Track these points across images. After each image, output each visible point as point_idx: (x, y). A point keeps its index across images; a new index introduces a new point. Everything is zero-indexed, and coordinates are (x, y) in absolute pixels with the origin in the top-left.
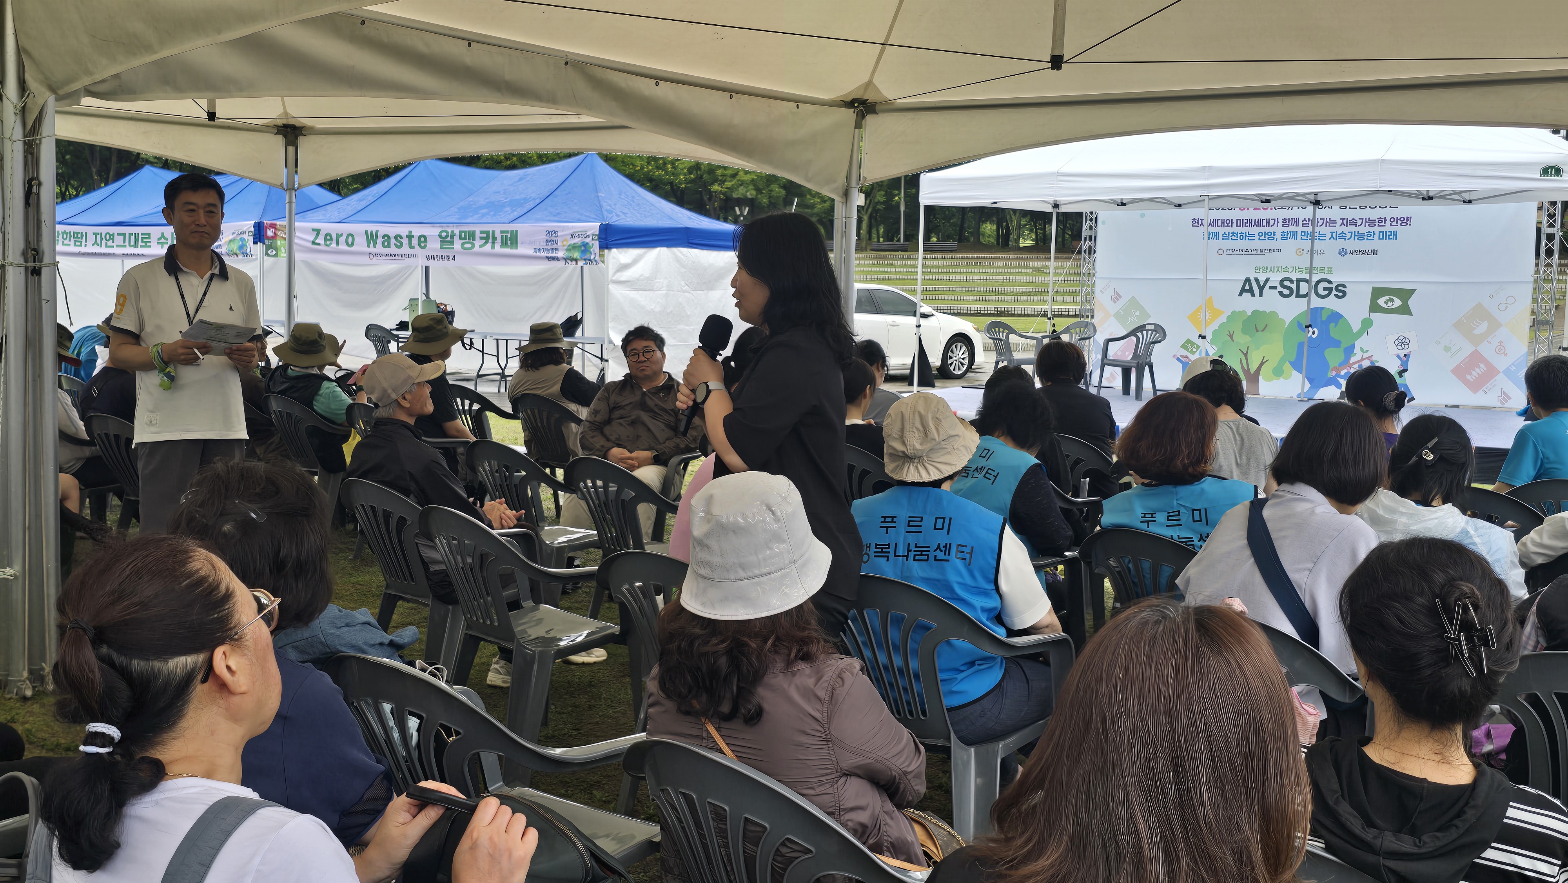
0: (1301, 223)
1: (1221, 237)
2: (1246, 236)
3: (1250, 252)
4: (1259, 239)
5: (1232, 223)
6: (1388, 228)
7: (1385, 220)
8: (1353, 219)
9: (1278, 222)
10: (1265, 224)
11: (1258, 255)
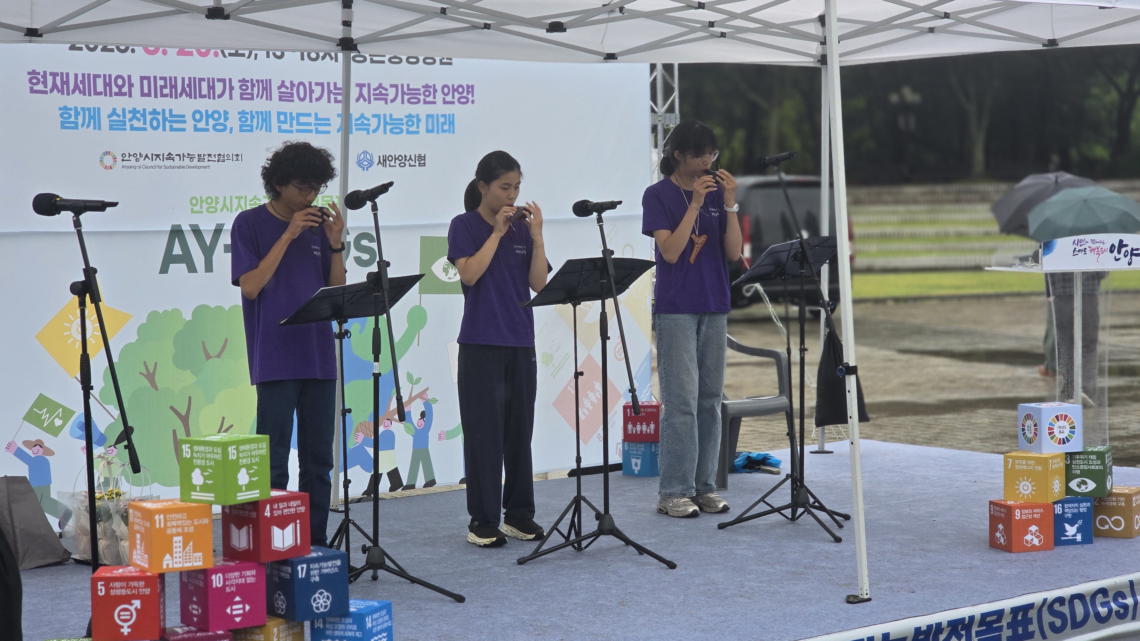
0: (275, 93)
1: (105, 122)
2: (165, 119)
3: (177, 162)
4: (196, 129)
5: (131, 85)
6: (439, 109)
7: (435, 91)
9: (232, 88)
10: (205, 90)
11: (193, 167)
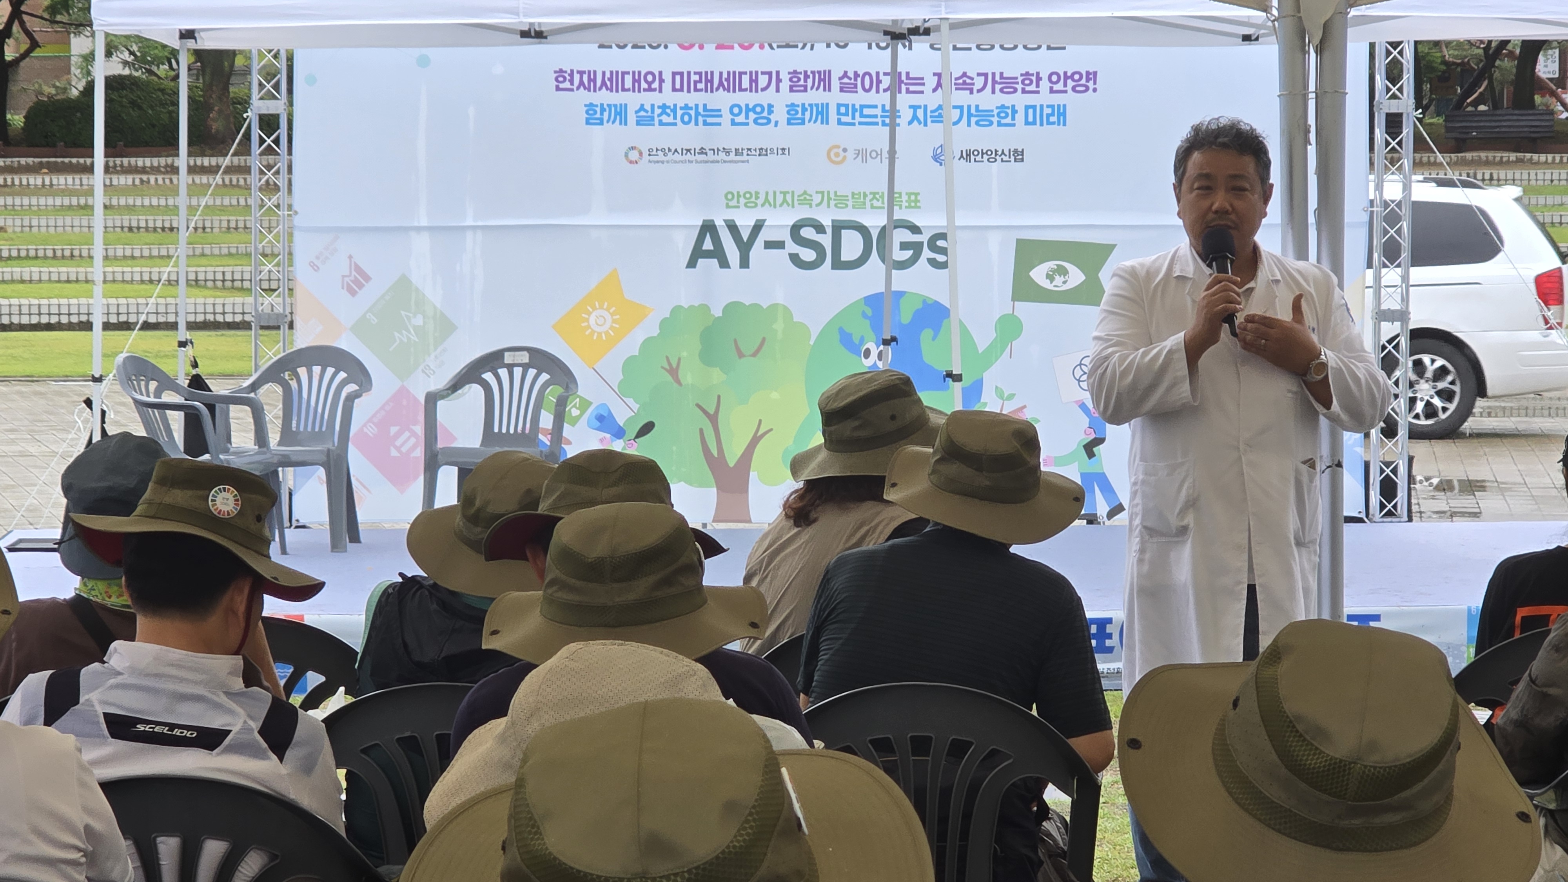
0: (835, 84)
1: (632, 118)
2: (697, 114)
3: (709, 156)
4: (733, 123)
5: (662, 81)
6: (1044, 98)
7: (1039, 79)
8: (964, 74)
9: (779, 80)
10: (746, 83)
11: (730, 162)
